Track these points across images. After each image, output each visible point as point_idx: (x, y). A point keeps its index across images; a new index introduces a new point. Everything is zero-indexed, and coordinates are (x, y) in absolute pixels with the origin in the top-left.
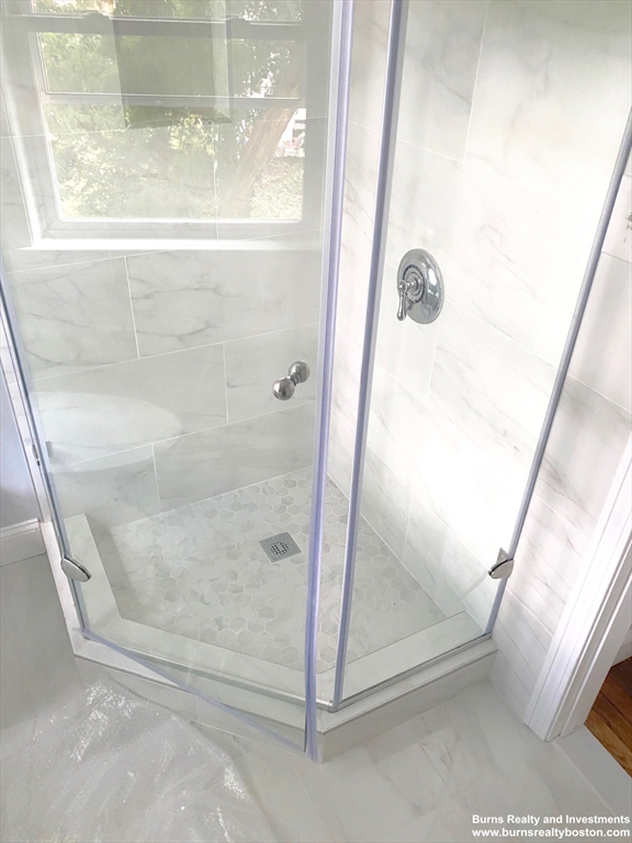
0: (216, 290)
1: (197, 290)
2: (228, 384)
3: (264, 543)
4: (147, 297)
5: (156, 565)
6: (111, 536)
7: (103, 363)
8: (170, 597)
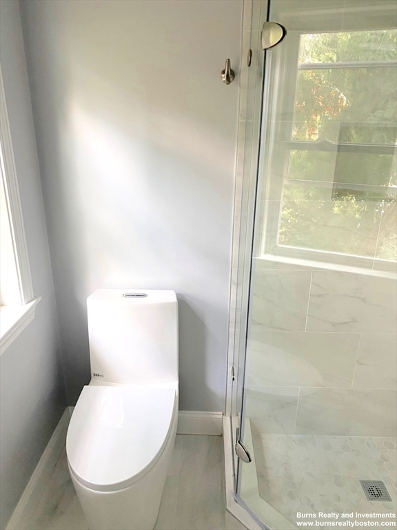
0: (364, 300)
1: (351, 297)
2: (358, 361)
3: (364, 483)
4: (319, 296)
5: (286, 469)
6: (261, 438)
7: (284, 329)
8: (291, 495)
